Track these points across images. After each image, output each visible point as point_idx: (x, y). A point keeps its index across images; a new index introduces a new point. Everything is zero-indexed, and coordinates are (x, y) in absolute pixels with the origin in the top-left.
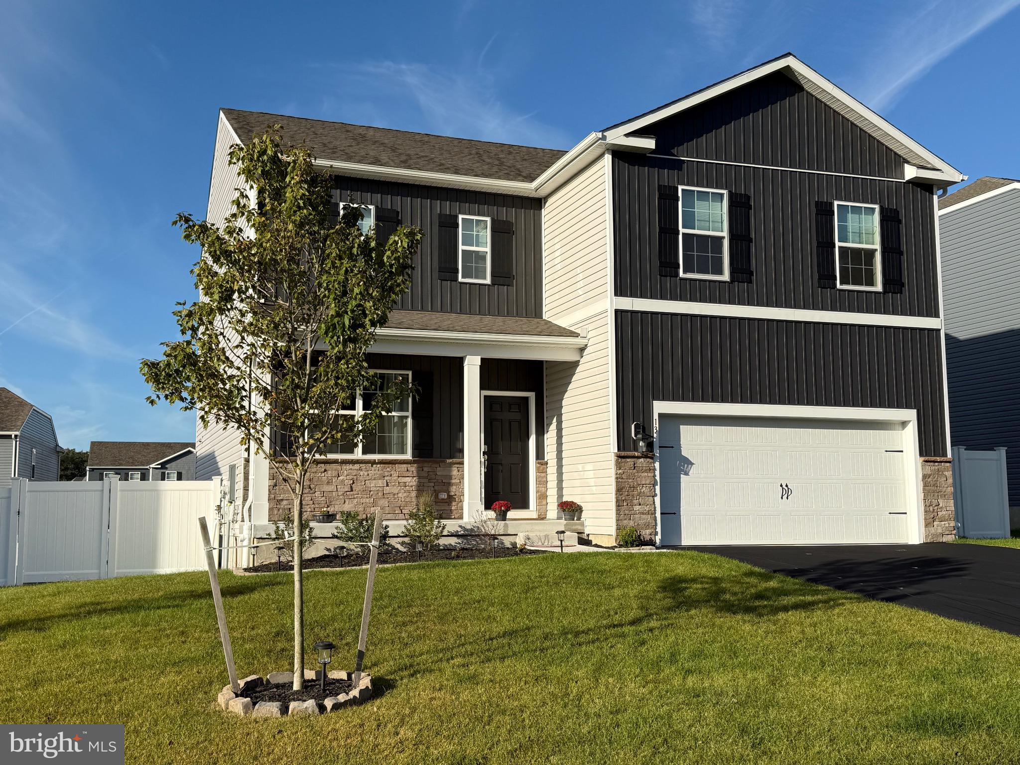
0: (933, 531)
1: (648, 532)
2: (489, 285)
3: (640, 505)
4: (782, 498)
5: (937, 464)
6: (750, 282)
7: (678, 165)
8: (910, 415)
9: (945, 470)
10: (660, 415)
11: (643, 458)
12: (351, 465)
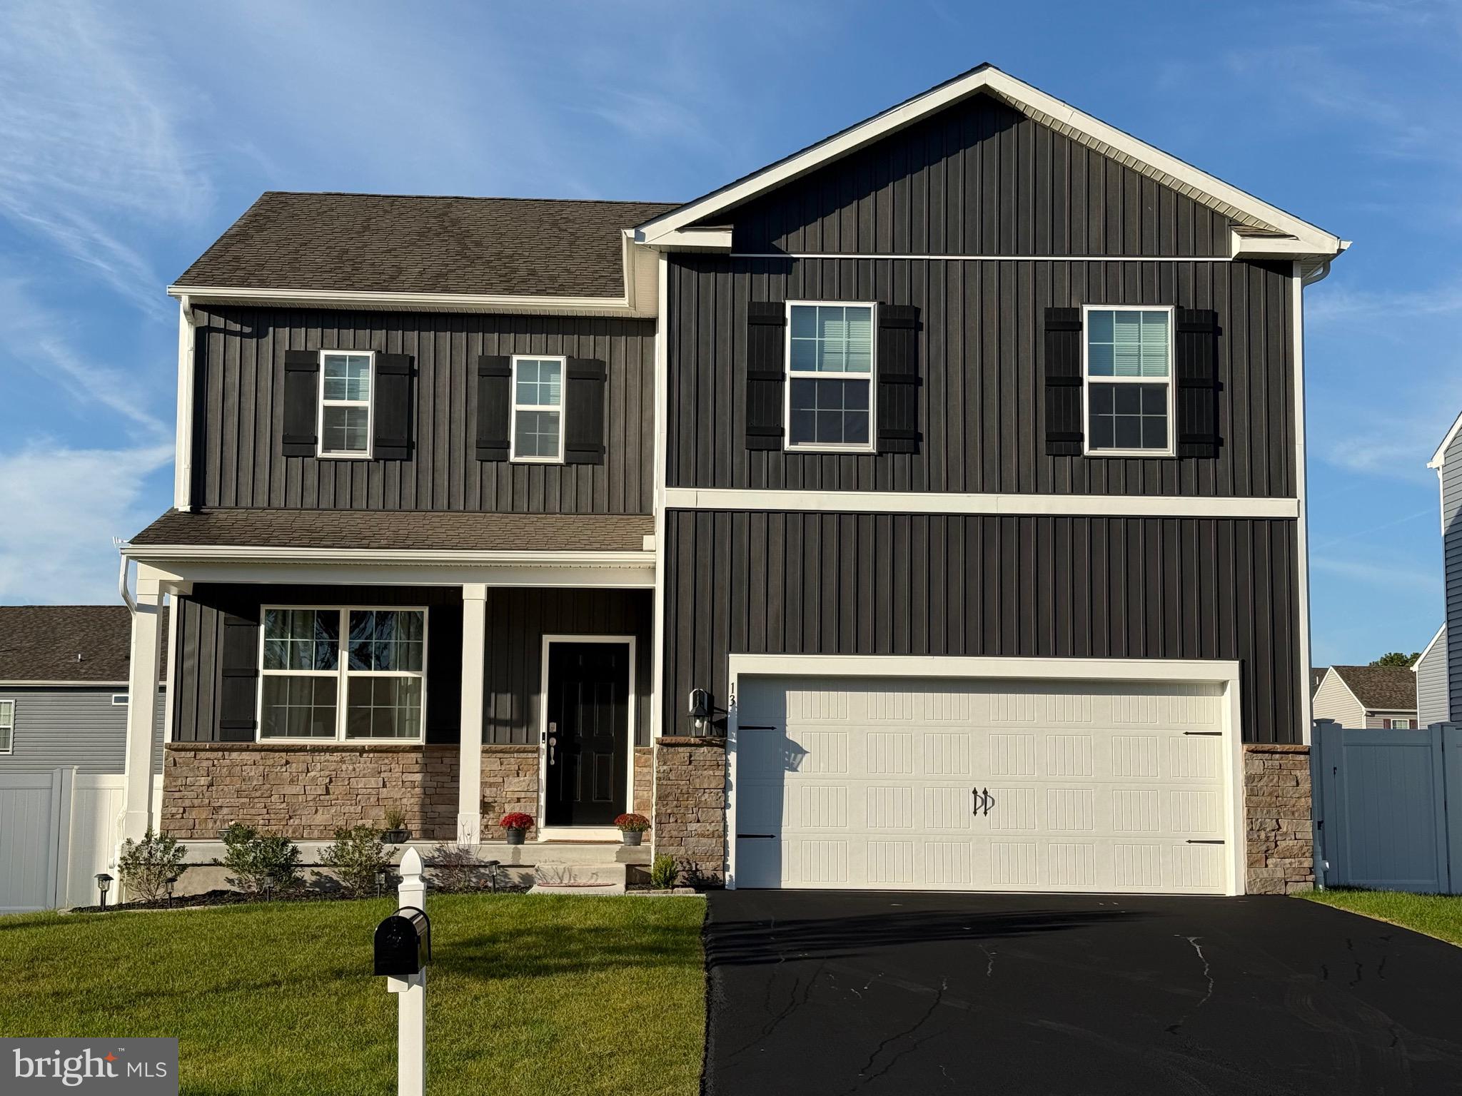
0: (1266, 875)
1: (711, 865)
2: (561, 465)
3: (698, 821)
4: (975, 813)
5: (1277, 756)
6: (917, 451)
7: (786, 266)
8: (1229, 670)
9: (1295, 767)
10: (741, 677)
11: (706, 745)
12: (328, 754)
